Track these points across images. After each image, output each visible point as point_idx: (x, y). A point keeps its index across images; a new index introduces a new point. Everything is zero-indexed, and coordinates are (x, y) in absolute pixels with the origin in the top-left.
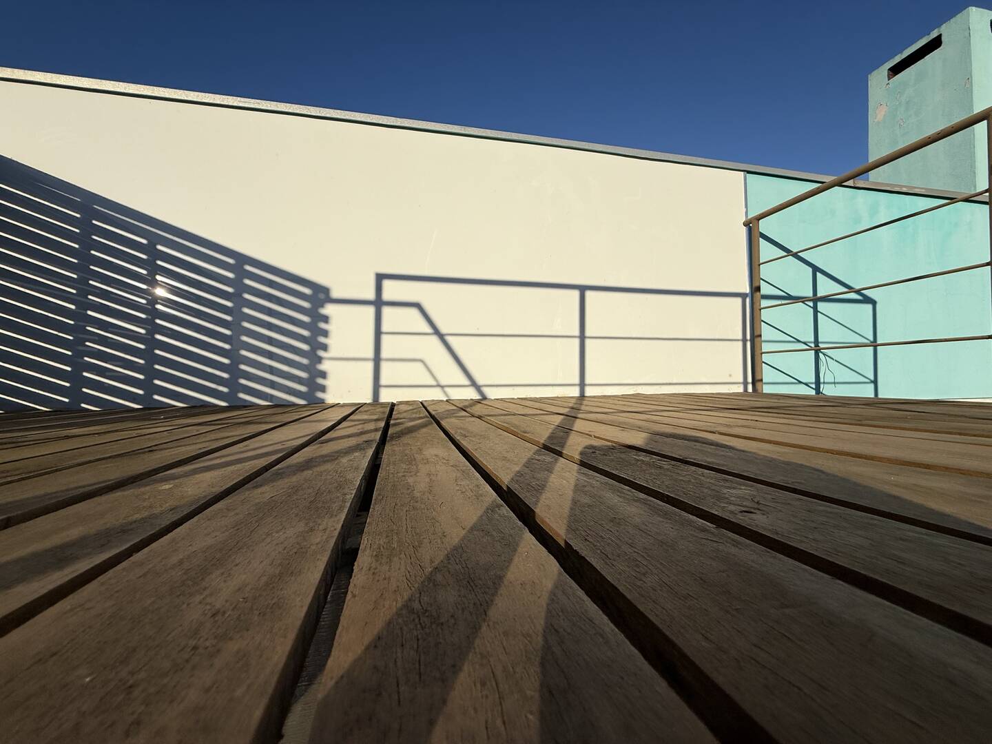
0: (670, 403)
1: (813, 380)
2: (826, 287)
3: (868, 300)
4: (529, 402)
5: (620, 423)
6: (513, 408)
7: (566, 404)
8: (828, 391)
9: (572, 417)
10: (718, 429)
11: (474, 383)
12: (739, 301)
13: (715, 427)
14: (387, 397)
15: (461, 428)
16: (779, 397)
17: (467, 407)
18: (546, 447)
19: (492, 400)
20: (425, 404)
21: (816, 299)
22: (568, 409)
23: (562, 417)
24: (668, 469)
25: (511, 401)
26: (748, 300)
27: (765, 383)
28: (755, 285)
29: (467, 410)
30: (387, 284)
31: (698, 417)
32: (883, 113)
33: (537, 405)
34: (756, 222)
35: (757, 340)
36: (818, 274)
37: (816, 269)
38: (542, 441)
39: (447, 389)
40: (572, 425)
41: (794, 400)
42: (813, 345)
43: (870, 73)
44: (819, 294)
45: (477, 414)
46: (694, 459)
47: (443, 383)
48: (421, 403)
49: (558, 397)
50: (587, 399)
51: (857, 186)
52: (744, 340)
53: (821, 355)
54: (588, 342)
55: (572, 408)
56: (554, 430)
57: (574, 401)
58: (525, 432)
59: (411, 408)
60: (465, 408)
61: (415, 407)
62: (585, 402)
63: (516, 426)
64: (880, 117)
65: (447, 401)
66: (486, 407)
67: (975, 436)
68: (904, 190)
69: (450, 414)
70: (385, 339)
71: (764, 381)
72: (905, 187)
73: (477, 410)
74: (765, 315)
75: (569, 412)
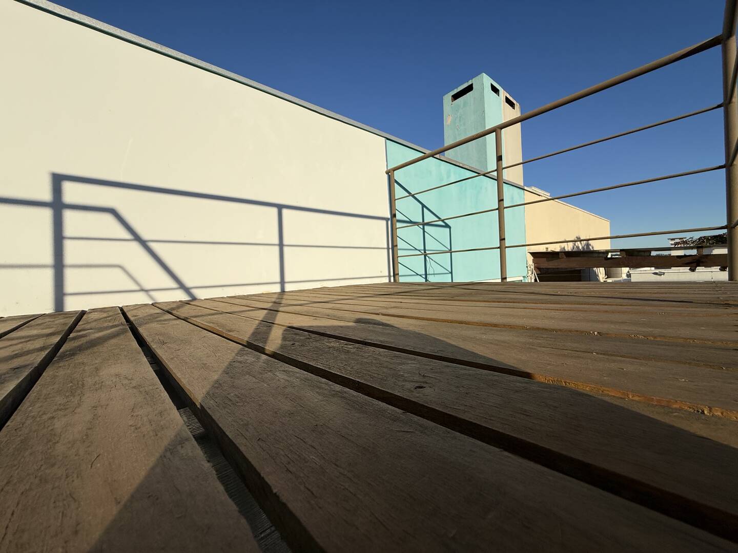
0: (347, 293)
1: (424, 273)
2: (429, 218)
3: (447, 226)
4: (238, 300)
5: (313, 313)
6: (222, 307)
7: (270, 300)
8: (432, 279)
9: (274, 311)
10: (380, 311)
11: (182, 286)
12: (384, 222)
13: (378, 310)
14: (72, 305)
15: (161, 334)
16: (408, 285)
17: (173, 309)
18: (249, 345)
19: (202, 300)
20: (125, 310)
21: (425, 224)
22: (270, 304)
23: (266, 311)
24: (354, 353)
25: (221, 300)
26: (389, 222)
27: (401, 276)
28: (393, 213)
29: (174, 312)
30: (67, 186)
31: (366, 303)
32: (450, 120)
33: (244, 302)
34: (392, 172)
35: (395, 248)
36: (424, 208)
37: (423, 206)
38: (246, 339)
39: (152, 293)
40: (274, 318)
41: (417, 286)
42: (423, 252)
43: (444, 95)
44: (425, 221)
45: (183, 316)
46: (371, 340)
47: (147, 287)
48: (121, 309)
49: (263, 294)
50: (286, 293)
51: (441, 159)
52: (388, 248)
53: (427, 257)
54: (286, 249)
55: (275, 303)
56: (257, 326)
57: (276, 296)
58: (230, 331)
59: (105, 315)
60: (170, 310)
61: (111, 313)
62: (285, 297)
63: (223, 326)
64: (449, 122)
65: (152, 304)
66: (195, 307)
67: (504, 302)
68: (461, 165)
69: (152, 318)
70: (68, 245)
71: (400, 274)
72: (461, 163)
73: (184, 312)
74: (399, 232)
75: (272, 306)
